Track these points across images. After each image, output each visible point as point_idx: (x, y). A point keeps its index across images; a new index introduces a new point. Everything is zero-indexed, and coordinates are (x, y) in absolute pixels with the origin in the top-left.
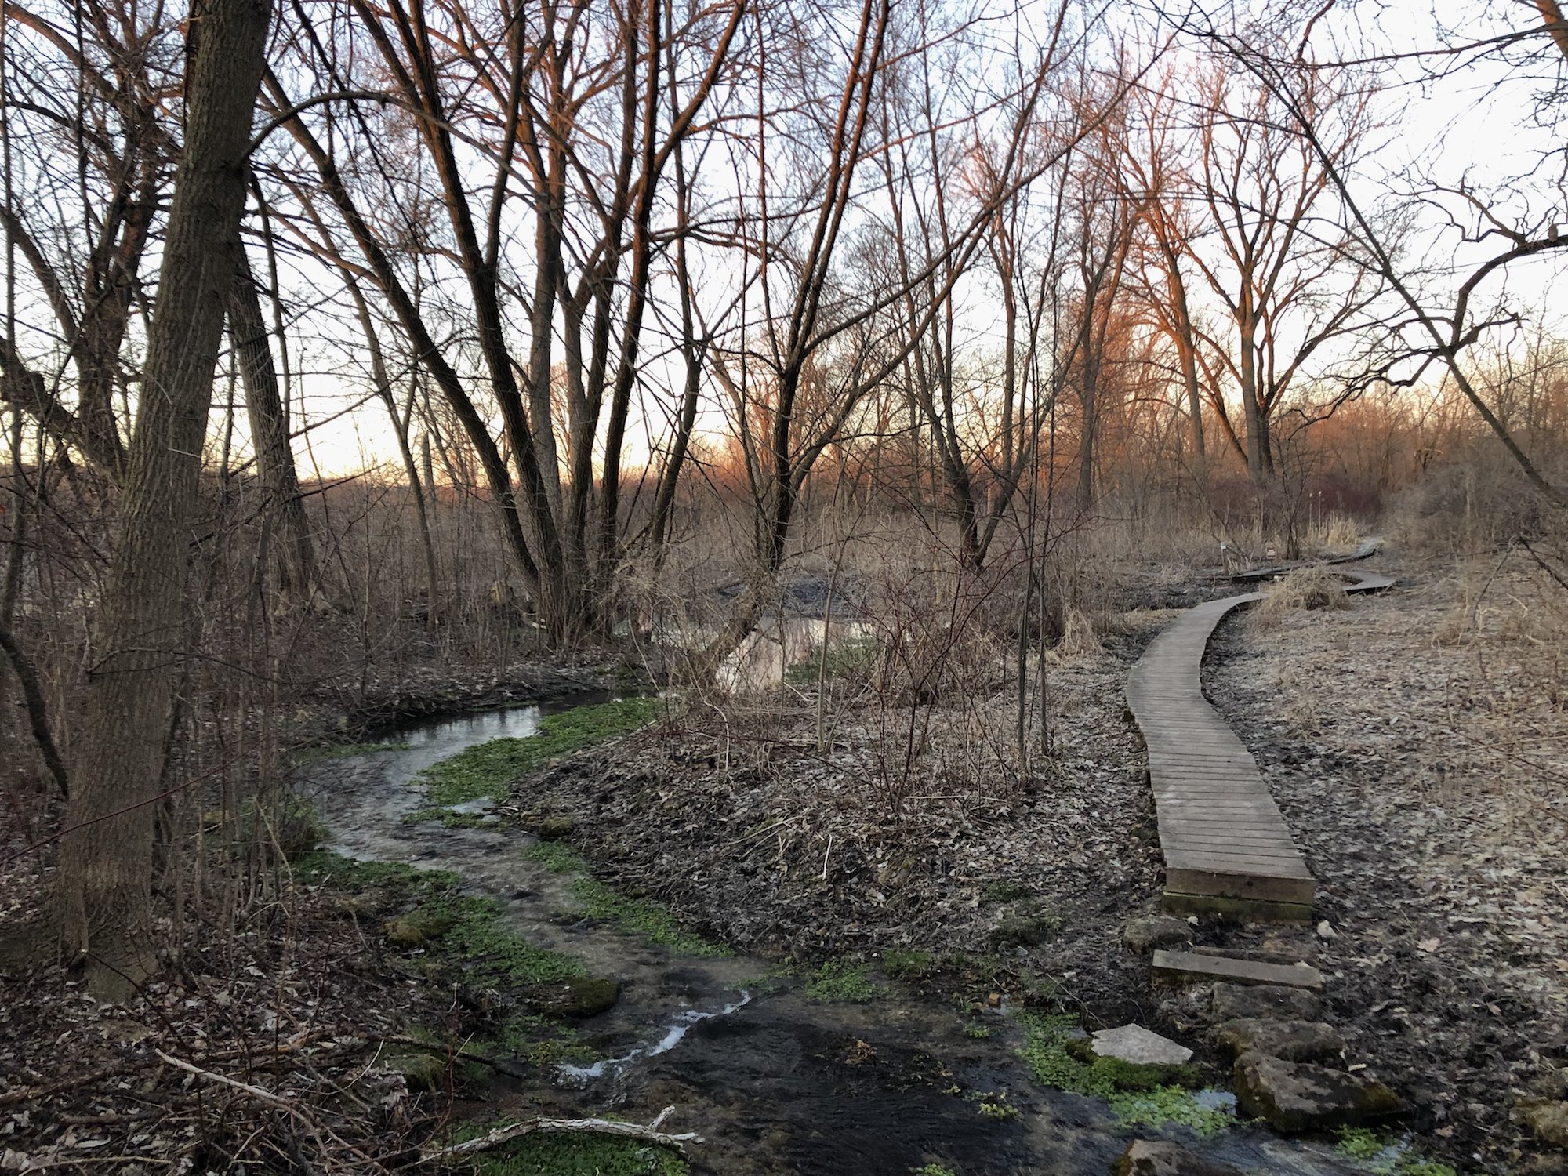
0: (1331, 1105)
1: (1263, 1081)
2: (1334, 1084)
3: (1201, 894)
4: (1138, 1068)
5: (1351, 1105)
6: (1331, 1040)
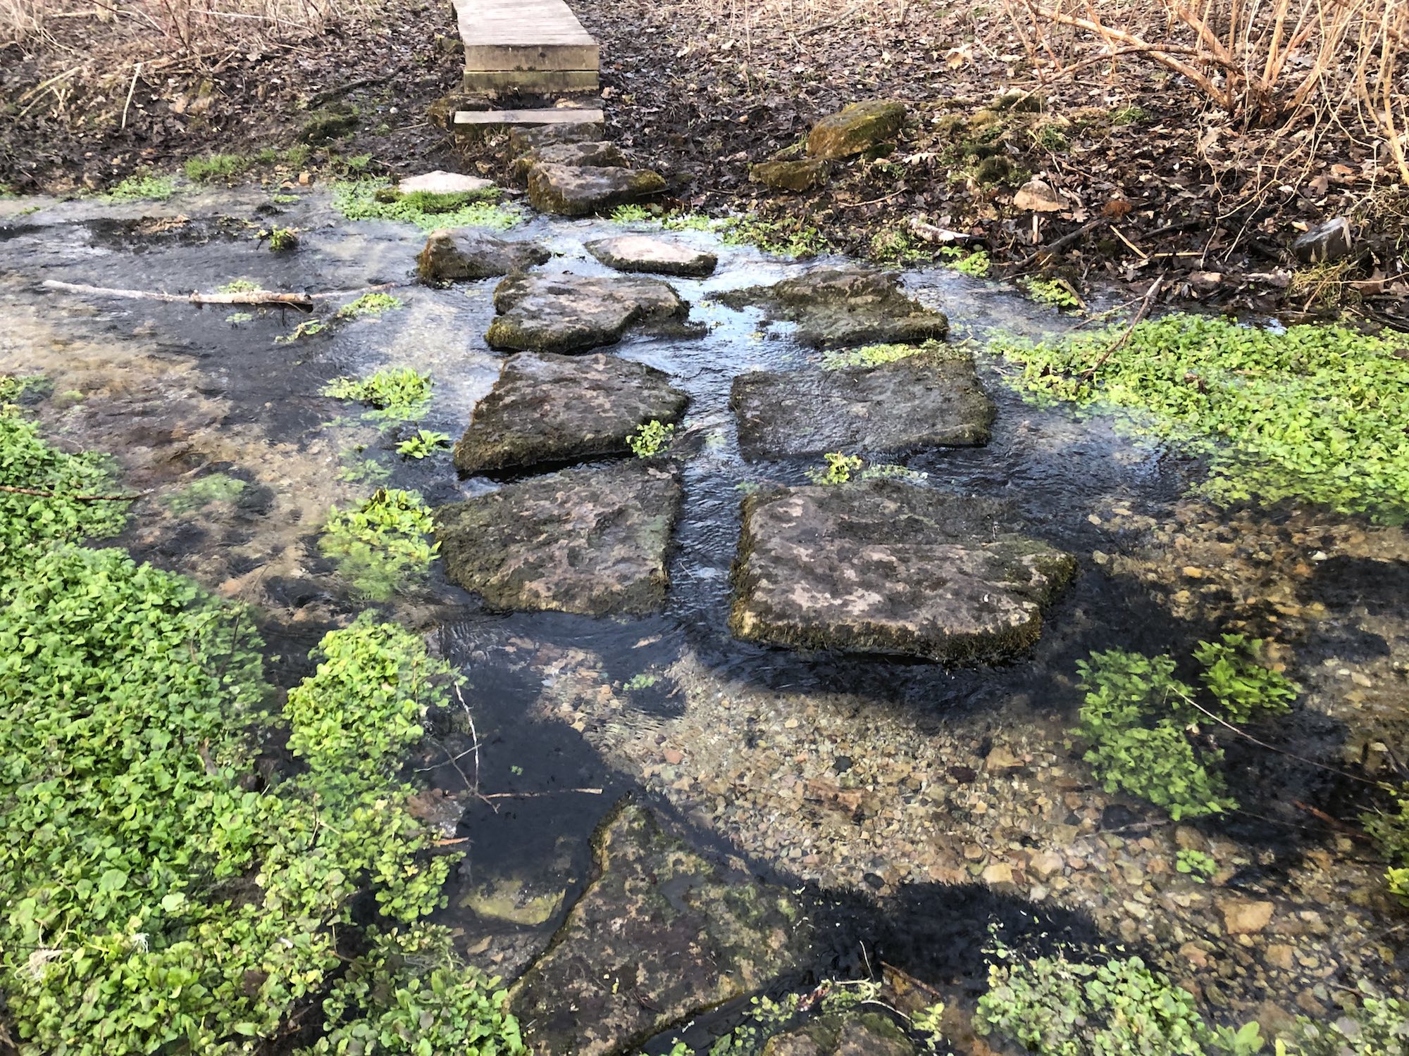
0: (607, 191)
1: (553, 182)
2: (612, 176)
3: (500, 68)
4: (442, 197)
5: (625, 188)
6: (611, 152)
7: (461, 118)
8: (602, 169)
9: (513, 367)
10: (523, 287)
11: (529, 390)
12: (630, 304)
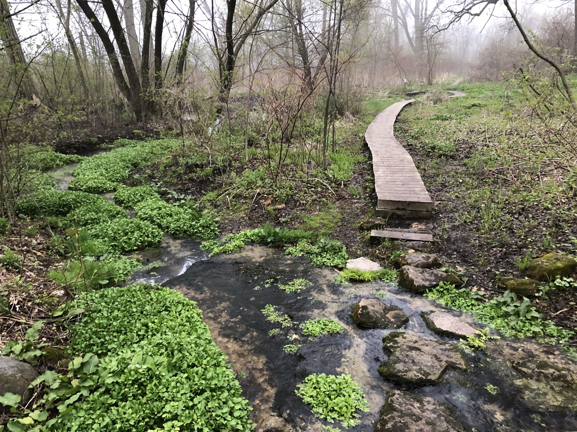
1: (410, 275)
2: (436, 276)
3: (390, 209)
6: (435, 260)
7: (373, 233)
8: (431, 271)
9: (391, 400)
10: (396, 342)
11: (398, 419)
12: (444, 364)
